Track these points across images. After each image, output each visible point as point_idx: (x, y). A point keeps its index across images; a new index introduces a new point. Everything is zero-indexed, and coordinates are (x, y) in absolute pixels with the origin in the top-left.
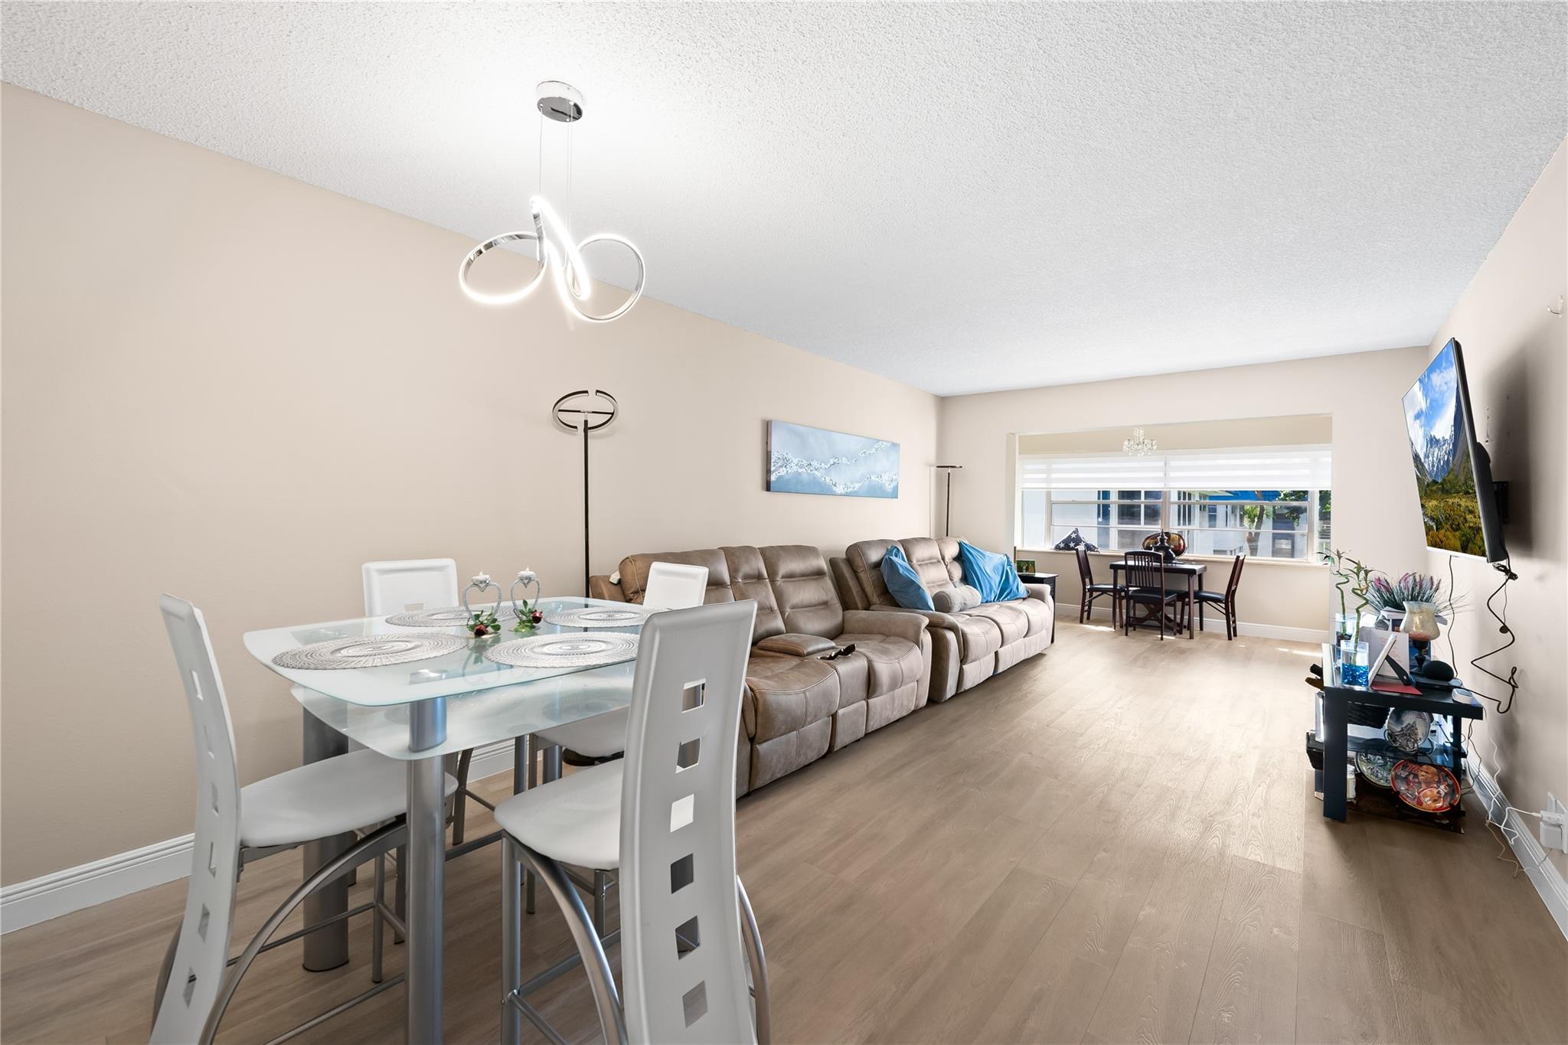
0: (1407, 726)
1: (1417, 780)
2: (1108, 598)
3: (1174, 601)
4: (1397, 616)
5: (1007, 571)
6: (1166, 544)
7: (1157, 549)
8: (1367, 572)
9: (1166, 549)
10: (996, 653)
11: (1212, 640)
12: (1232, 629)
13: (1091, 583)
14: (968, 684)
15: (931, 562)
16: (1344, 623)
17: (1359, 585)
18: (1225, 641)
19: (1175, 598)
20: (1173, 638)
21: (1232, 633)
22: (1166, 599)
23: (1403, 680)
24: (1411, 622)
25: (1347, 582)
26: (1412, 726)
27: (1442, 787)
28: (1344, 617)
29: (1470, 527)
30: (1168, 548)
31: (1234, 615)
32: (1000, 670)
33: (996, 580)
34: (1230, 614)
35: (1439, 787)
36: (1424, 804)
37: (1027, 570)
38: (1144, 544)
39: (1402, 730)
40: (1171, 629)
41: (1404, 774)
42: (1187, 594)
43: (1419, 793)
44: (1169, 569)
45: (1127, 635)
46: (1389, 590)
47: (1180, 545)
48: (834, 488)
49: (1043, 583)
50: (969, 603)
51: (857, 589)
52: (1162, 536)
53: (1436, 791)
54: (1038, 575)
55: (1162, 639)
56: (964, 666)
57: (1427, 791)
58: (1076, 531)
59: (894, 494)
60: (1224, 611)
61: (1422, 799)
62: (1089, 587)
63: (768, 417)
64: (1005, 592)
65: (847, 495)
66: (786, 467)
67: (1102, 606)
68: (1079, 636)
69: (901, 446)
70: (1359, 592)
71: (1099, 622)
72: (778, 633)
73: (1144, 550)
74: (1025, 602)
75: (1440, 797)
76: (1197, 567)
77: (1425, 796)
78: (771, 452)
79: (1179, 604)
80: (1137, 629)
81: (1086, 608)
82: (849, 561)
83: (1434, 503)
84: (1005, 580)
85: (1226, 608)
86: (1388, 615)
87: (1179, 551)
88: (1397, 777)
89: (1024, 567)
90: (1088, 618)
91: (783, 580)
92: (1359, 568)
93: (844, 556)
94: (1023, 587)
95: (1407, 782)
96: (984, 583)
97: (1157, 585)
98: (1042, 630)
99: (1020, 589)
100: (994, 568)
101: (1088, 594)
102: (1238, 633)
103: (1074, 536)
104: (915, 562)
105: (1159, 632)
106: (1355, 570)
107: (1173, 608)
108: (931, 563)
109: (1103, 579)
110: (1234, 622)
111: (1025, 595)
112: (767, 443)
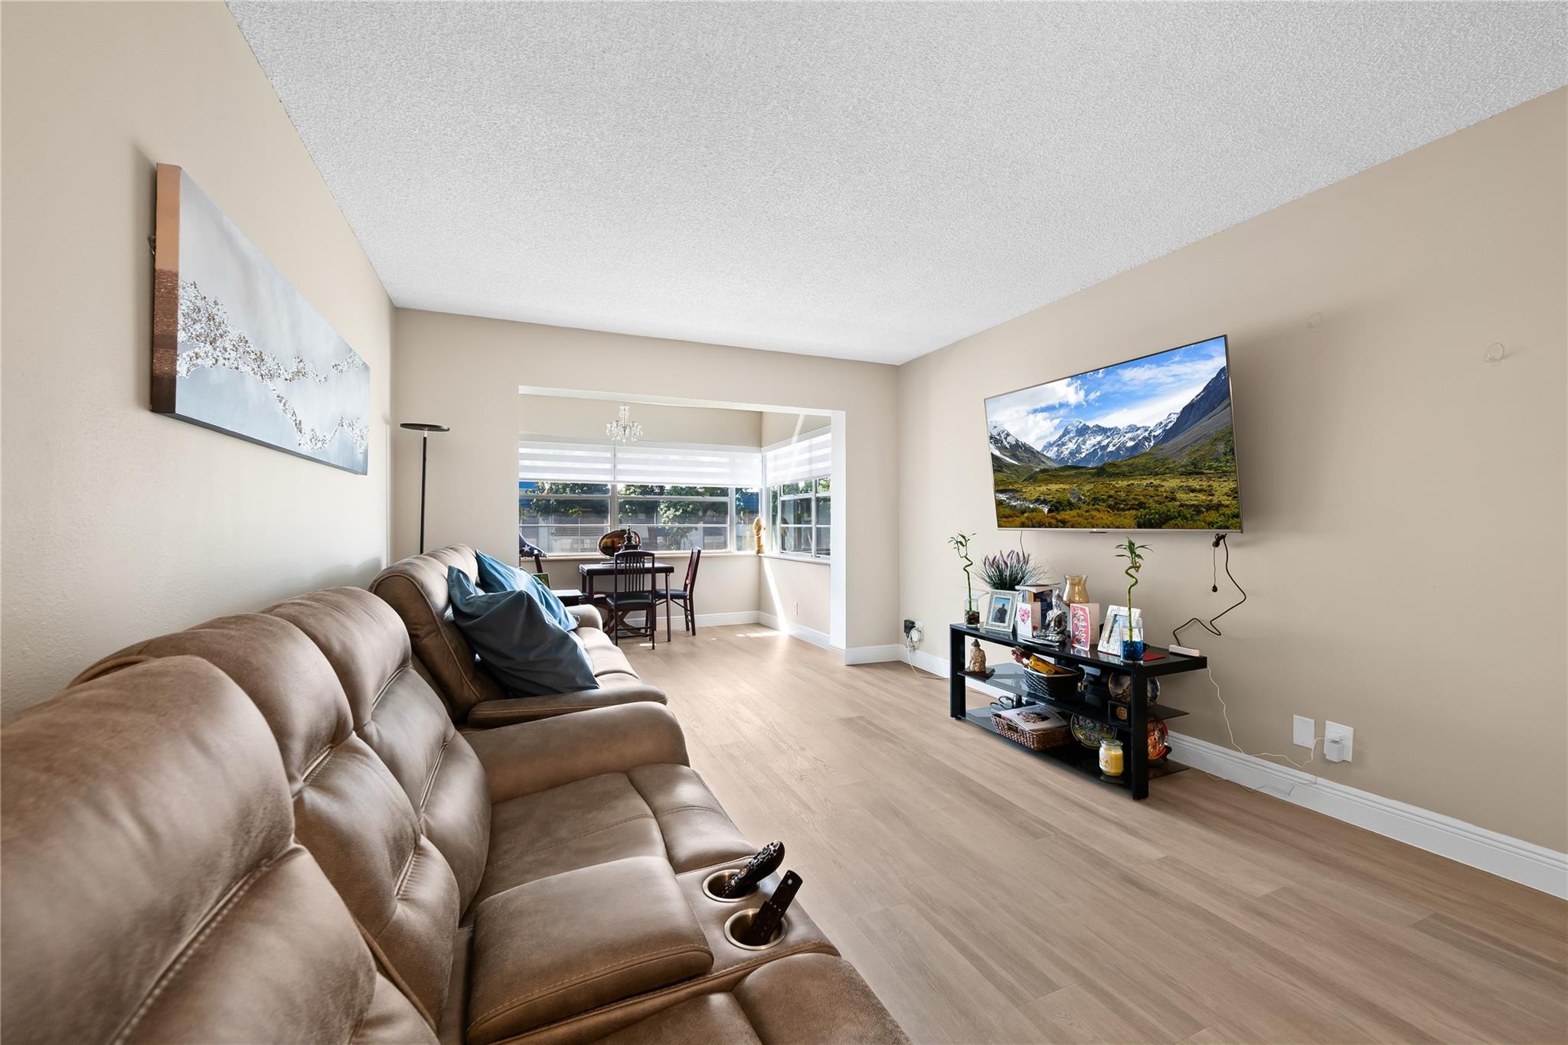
25: (971, 564)
27: (1156, 733)
29: (1182, 506)
31: (692, 609)
34: (689, 611)
48: (298, 437)
52: (629, 533)
53: (1153, 738)
59: (364, 466)
60: (683, 606)
66: (212, 341)
69: (370, 372)
78: (172, 275)
83: (1057, 486)
85: (686, 603)
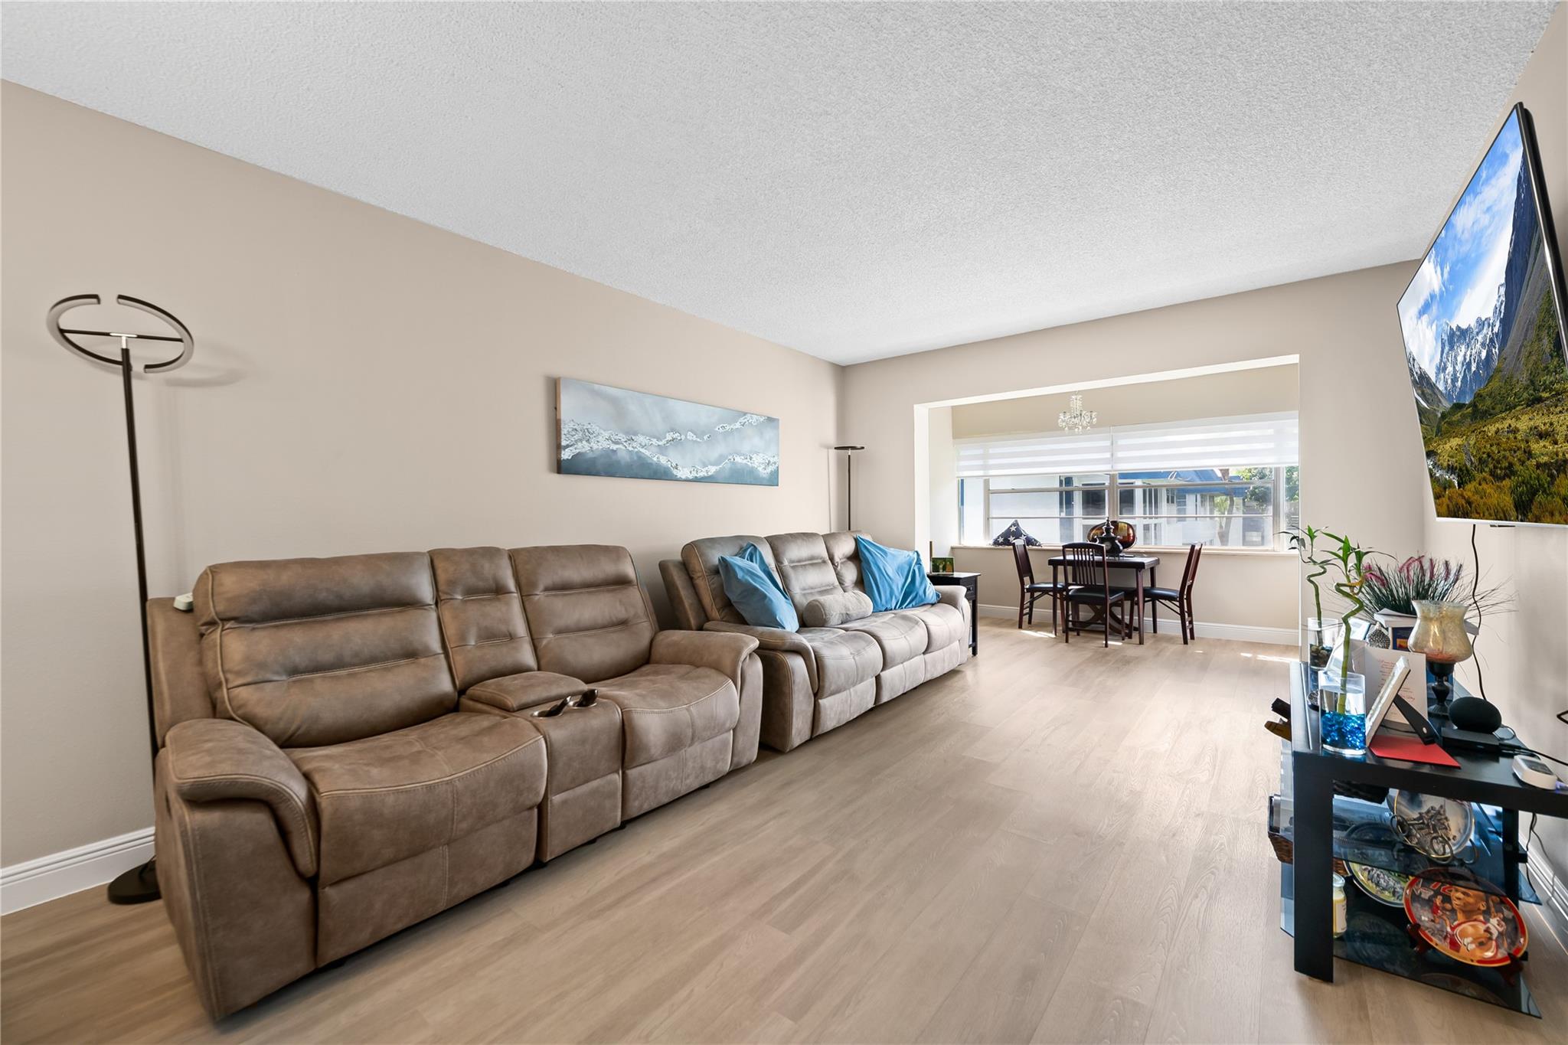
0: (1428, 812)
1: (1448, 906)
2: (1048, 599)
3: (1121, 600)
4: (1402, 622)
5: (914, 571)
6: (1113, 535)
7: (1103, 540)
8: (1360, 556)
9: (1112, 540)
10: (878, 678)
11: (1164, 645)
12: (1188, 631)
13: (1032, 581)
14: (829, 722)
15: (813, 562)
16: (1319, 632)
17: (1348, 577)
18: (1180, 646)
19: (1123, 597)
20: (1120, 644)
21: (1188, 635)
22: (1111, 599)
23: (1418, 732)
24: (1425, 632)
25: (1324, 573)
26: (1439, 813)
27: (1494, 921)
28: (1320, 625)
29: (1538, 466)
30: (1114, 539)
31: (1190, 615)
32: (885, 698)
33: (898, 583)
34: (1186, 614)
35: (1486, 921)
36: (1463, 948)
37: (944, 569)
38: (1089, 534)
39: (1421, 817)
40: (1119, 632)
41: (1426, 894)
42: (1135, 592)
43: (1453, 929)
44: (1112, 563)
45: (1067, 641)
46: (1384, 581)
47: (1129, 535)
48: (675, 472)
49: (959, 584)
50: (853, 612)
51: (690, 601)
52: (1109, 526)
53: (1482, 927)
54: (956, 575)
55: (1106, 646)
56: (820, 701)
57: (1467, 927)
58: (1016, 524)
59: (773, 480)
60: (1178, 610)
61: (1458, 939)
62: (1027, 587)
63: (556, 371)
64: (910, 596)
65: (696, 480)
66: (588, 441)
67: (1043, 608)
68: (1012, 645)
69: (780, 422)
70: (1347, 590)
71: (1040, 626)
72: (519, 670)
73: (1089, 542)
74: (934, 609)
75: (1490, 939)
76: (1146, 560)
77: (1464, 935)
78: (560, 420)
79: (1127, 604)
80: (1081, 634)
81: (1027, 611)
82: (685, 566)
83: (1455, 442)
84: (909, 584)
85: (1181, 607)
86: (1386, 621)
87: (1128, 542)
88: (1415, 898)
89: (941, 566)
90: (1030, 622)
91: (546, 593)
92: (1347, 550)
93: (679, 558)
94: (931, 590)
95: (1431, 907)
96: (883, 586)
97: (1100, 583)
98: (950, 642)
99: (927, 592)
100: (898, 568)
101: (1028, 595)
102: (1195, 635)
103: (1013, 529)
104: (786, 563)
105: (1104, 637)
106: (1341, 553)
107: (1120, 608)
108: (812, 564)
109: (1043, 578)
110: (1191, 622)
111: (934, 600)
112: (556, 408)
